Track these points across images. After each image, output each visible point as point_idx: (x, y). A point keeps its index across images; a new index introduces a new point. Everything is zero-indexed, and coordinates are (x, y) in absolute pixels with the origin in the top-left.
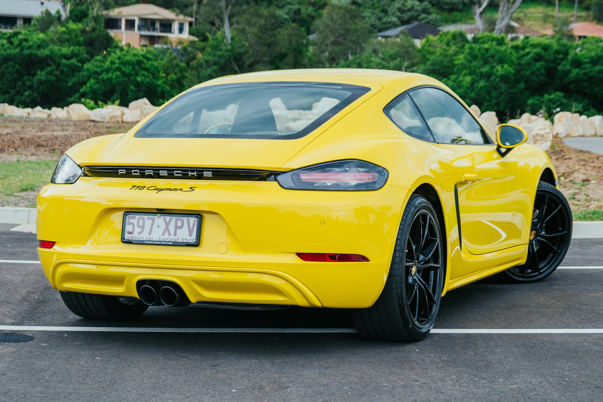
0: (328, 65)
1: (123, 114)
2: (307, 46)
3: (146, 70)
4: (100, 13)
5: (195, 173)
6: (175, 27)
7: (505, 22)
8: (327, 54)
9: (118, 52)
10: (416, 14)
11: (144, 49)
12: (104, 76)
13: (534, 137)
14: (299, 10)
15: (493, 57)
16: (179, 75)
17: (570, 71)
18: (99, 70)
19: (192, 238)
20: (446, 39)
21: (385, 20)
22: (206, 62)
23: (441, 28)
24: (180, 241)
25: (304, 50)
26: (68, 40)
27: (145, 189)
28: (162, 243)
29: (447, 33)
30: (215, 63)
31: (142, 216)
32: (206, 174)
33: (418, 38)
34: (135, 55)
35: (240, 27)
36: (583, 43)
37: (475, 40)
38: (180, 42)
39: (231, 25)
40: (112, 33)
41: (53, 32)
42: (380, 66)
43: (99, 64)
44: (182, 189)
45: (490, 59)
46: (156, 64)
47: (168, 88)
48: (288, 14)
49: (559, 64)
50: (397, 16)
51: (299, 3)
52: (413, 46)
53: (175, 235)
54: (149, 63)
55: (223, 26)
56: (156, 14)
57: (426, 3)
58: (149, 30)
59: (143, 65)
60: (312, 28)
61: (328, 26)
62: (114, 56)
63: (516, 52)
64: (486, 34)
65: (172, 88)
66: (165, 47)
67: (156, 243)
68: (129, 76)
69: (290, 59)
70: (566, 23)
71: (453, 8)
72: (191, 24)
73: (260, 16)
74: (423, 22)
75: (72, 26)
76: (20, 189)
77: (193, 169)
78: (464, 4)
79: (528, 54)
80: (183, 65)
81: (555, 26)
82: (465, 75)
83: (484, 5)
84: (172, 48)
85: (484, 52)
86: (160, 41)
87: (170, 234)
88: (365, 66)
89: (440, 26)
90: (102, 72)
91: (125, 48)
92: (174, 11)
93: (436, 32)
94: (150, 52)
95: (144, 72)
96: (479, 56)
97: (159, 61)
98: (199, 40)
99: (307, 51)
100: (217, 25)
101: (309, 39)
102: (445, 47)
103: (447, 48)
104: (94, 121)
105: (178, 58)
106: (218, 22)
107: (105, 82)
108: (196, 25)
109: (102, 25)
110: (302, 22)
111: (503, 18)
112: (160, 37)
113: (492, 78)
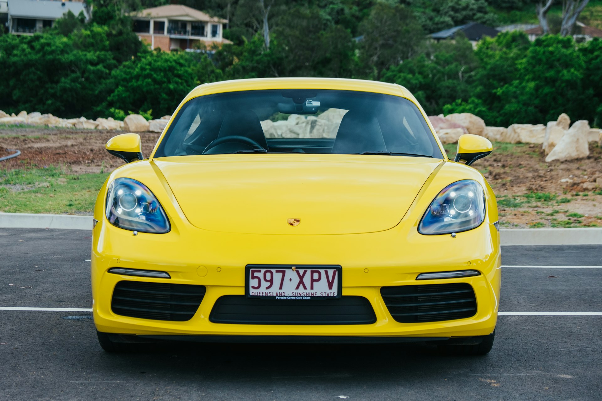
0: (376, 71)
2: (353, 49)
3: (179, 76)
4: (127, 14)
6: (208, 29)
7: (571, 23)
8: (375, 58)
9: (149, 58)
10: (471, 13)
11: (175, 53)
12: (134, 83)
14: (342, 10)
15: (558, 60)
18: (128, 77)
20: (504, 41)
21: (437, 19)
22: (244, 68)
23: (499, 29)
25: (350, 53)
26: (92, 45)
29: (506, 34)
33: (475, 40)
34: (167, 61)
35: (280, 29)
37: (539, 43)
38: (215, 46)
39: (270, 28)
40: (141, 37)
41: (76, 35)
43: (128, 70)
45: (555, 63)
46: (190, 70)
48: (330, 14)
50: (450, 16)
51: (342, 3)
52: (470, 48)
54: (183, 69)
55: (262, 28)
56: (187, 15)
57: (482, 2)
58: (180, 33)
59: (176, 72)
60: (359, 29)
61: (377, 27)
62: (143, 62)
63: (584, 55)
64: (551, 35)
66: (199, 51)
68: (160, 83)
69: (335, 64)
71: (511, 7)
72: (224, 26)
73: (303, 17)
74: (479, 22)
75: (97, 29)
78: (524, 1)
79: (597, 57)
80: (219, 71)
82: (528, 81)
83: (549, 3)
84: (206, 52)
85: (548, 55)
86: (193, 45)
89: (498, 26)
90: (131, 79)
91: (155, 53)
92: (208, 12)
93: (493, 33)
94: (182, 57)
95: (177, 79)
96: (544, 60)
97: (192, 67)
98: (235, 44)
99: (354, 55)
100: (255, 27)
101: (355, 41)
102: (504, 49)
103: (508, 51)
104: (152, 132)
105: (213, 64)
106: (255, 24)
107: (134, 90)
108: (230, 27)
109: (129, 28)
110: (346, 23)
111: (569, 18)
112: (191, 41)
113: (557, 84)
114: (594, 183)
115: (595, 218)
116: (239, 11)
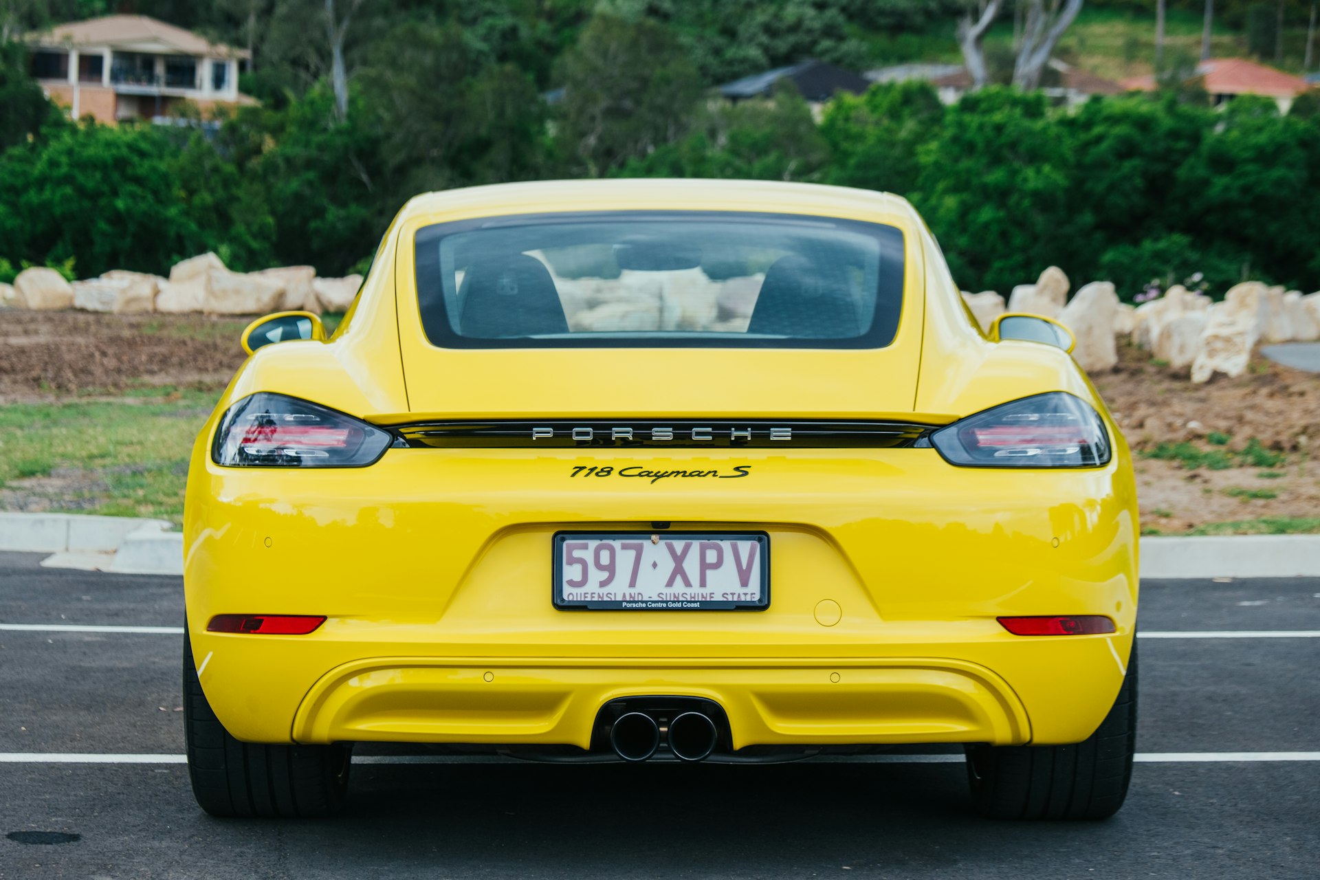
0: (593, 169)
1: (157, 293)
2: (541, 119)
3: (138, 180)
4: (16, 39)
5: (747, 434)
6: (205, 72)
7: (1038, 60)
8: (592, 141)
9: (67, 138)
10: (807, 39)
11: (128, 127)
12: (33, 196)
13: (1208, 343)
14: (514, 30)
15: (1013, 146)
16: (221, 193)
17: (1206, 183)
18: (19, 183)
19: (748, 590)
20: (885, 102)
21: (731, 53)
22: (288, 161)
23: (871, 75)
24: (718, 597)
25: (534, 128)
27: (615, 473)
28: (671, 605)
29: (890, 87)
30: (309, 164)
31: (605, 542)
32: (777, 434)
33: (816, 98)
34: (109, 145)
35: (372, 72)
36: (1232, 113)
37: (968, 105)
38: (221, 111)
39: (349, 68)
40: (49, 89)
42: (729, 171)
43: (18, 167)
44: (716, 472)
45: (1006, 153)
46: (163, 166)
47: (193, 226)
48: (486, 38)
49: (1177, 164)
50: (760, 45)
51: (515, 12)
52: (808, 119)
53: (703, 583)
54: (147, 164)
55: (329, 68)
56: (155, 40)
57: (832, 14)
58: (138, 81)
59: (130, 171)
60: (555, 74)
61: (595, 70)
62: (54, 148)
63: (1072, 135)
64: (995, 88)
65: (201, 225)
66: (182, 123)
67: (653, 605)
68: (94, 196)
69: (499, 153)
70: (1187, 61)
71: (899, 24)
72: (242, 66)
73: (421, 44)
74: (826, 59)
76: (16, 472)
77: (741, 423)
78: (928, 14)
79: (1099, 139)
80: (230, 168)
81: (1160, 69)
82: (944, 192)
83: (988, 15)
84: (199, 125)
85: (989, 132)
86: (170, 107)
87: (688, 583)
88: (689, 169)
89: (869, 68)
90: (26, 187)
91: (82, 127)
92: (204, 34)
93: (859, 86)
94: (143, 136)
95: (132, 188)
96: (980, 145)
97: (168, 159)
98: (266, 107)
99: (542, 132)
100: (312, 67)
101: (545, 102)
102: (886, 122)
103: (893, 125)
104: (83, 310)
105: (218, 151)
106: (313, 60)
107: (34, 212)
108: (256, 67)
109: (21, 69)
110: (524, 60)
111: (1034, 50)
112: (165, 100)
113: (1013, 199)
114: (1138, 431)
115: (1152, 513)
116: (275, 33)
